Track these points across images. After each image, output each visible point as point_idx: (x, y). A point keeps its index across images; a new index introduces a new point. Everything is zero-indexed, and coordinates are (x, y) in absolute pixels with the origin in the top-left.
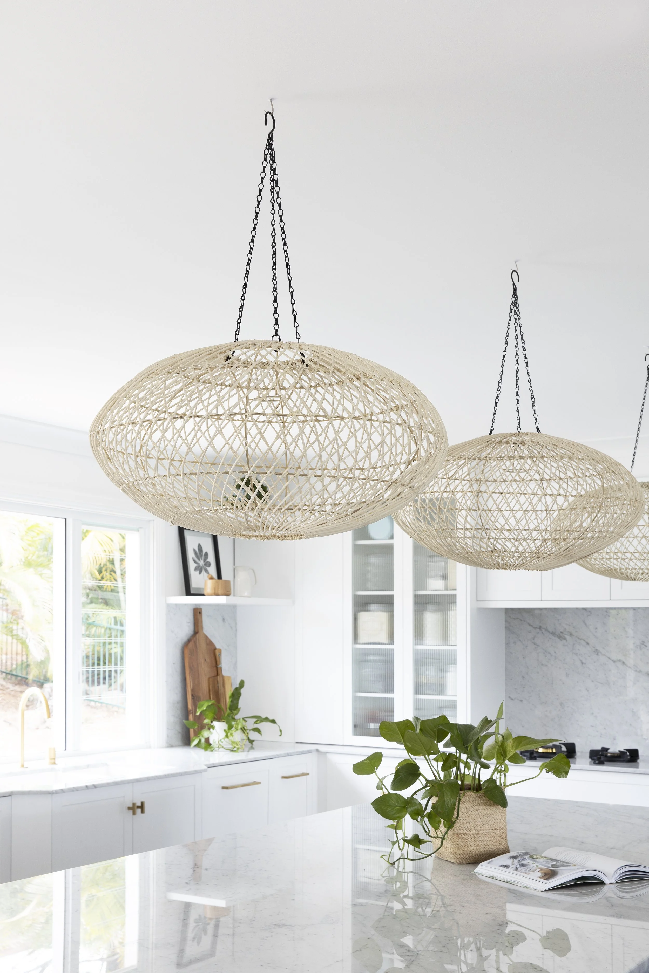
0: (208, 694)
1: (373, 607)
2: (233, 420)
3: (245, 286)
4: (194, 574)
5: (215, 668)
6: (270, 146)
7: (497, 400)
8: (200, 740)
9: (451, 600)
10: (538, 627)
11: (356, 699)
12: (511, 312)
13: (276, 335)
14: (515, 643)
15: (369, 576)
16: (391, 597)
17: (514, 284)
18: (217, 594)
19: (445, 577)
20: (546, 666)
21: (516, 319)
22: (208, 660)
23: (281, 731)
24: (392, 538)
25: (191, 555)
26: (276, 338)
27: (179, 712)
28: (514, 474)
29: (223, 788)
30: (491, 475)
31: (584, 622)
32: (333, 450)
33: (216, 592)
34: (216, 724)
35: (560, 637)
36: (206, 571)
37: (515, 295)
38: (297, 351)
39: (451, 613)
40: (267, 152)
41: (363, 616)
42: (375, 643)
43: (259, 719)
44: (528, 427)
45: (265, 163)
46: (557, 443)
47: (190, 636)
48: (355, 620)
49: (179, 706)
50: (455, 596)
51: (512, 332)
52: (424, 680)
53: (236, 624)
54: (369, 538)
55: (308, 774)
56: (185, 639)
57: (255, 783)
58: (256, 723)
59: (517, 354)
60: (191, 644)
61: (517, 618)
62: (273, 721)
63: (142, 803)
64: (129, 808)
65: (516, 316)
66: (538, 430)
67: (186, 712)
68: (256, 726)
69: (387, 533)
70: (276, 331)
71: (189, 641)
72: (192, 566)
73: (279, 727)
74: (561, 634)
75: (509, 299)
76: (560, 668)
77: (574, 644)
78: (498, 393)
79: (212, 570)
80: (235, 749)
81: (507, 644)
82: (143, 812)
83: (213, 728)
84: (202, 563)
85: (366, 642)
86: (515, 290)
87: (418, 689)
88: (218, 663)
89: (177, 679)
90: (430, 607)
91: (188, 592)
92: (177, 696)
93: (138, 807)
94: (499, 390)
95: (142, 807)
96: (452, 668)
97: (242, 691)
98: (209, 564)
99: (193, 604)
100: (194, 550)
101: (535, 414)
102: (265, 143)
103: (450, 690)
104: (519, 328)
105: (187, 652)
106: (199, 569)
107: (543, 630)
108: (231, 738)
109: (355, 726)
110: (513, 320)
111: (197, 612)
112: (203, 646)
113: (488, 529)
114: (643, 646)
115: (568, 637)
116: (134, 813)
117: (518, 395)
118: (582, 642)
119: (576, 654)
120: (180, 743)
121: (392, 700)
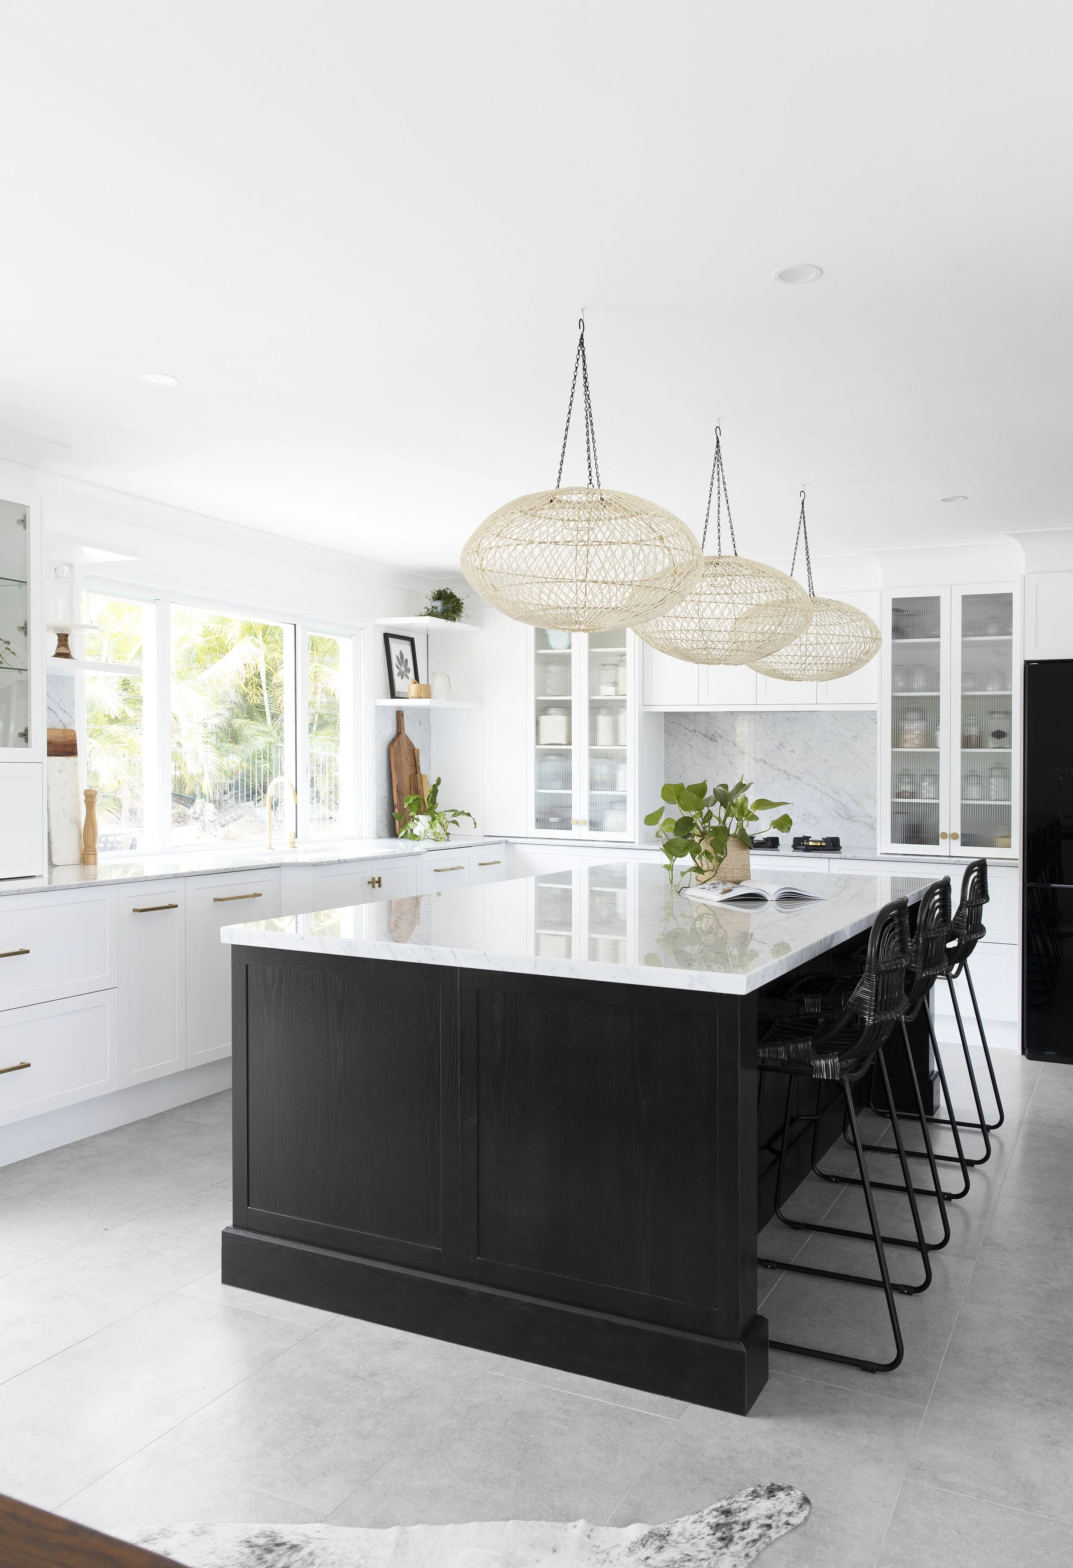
0: (410, 790)
1: (552, 711)
2: (568, 545)
3: (564, 446)
4: (397, 679)
5: (414, 767)
6: (581, 344)
7: (705, 530)
8: (407, 831)
9: (622, 704)
10: (693, 730)
11: (538, 796)
12: (715, 460)
13: (591, 483)
14: (673, 744)
15: (549, 682)
16: (570, 701)
17: (717, 438)
18: (420, 697)
19: (615, 684)
20: (700, 765)
21: (718, 465)
22: (409, 759)
23: (475, 823)
24: (570, 647)
25: (394, 661)
26: (590, 486)
27: (385, 807)
28: (725, 589)
29: (435, 871)
30: (708, 588)
31: (732, 725)
32: (611, 567)
33: (420, 695)
34: (420, 817)
35: (711, 739)
36: (407, 676)
37: (718, 446)
38: (598, 496)
39: (621, 717)
40: (579, 348)
41: (544, 719)
42: (557, 744)
43: (456, 813)
44: (728, 551)
45: (578, 356)
46: (751, 565)
47: (394, 736)
48: (537, 723)
49: (386, 800)
50: (625, 701)
51: (716, 475)
52: (598, 777)
53: (430, 726)
54: (550, 648)
55: (500, 862)
56: (390, 739)
57: (459, 868)
58: (454, 816)
59: (719, 493)
60: (396, 744)
61: (675, 722)
62: (469, 815)
63: (379, 878)
64: (369, 882)
65: (718, 463)
66: (736, 554)
67: (392, 806)
68: (454, 819)
69: (565, 642)
70: (591, 480)
71: (393, 741)
72: (395, 671)
73: (474, 819)
74: (712, 736)
75: (714, 449)
76: (711, 767)
77: (723, 746)
78: (706, 523)
79: (411, 675)
80: (439, 839)
81: (666, 745)
82: (380, 886)
83: (418, 820)
84: (403, 669)
85: (545, 743)
86: (718, 442)
87: (593, 785)
88: (417, 761)
89: (384, 775)
90: (603, 711)
91: (393, 695)
92: (384, 792)
93: (377, 882)
94: (731, 528)
95: (379, 882)
96: (622, 766)
97: (439, 787)
98: (408, 670)
99: (395, 707)
100: (397, 656)
101: (734, 541)
102: (578, 342)
103: (620, 786)
104: (721, 473)
105: (392, 751)
106: (402, 675)
107: (697, 733)
108: (434, 829)
109: (537, 820)
110: (716, 466)
111: (399, 715)
112: (405, 746)
113: (704, 631)
114: (782, 747)
115: (718, 739)
116: (373, 887)
117: (719, 526)
118: (730, 743)
119: (725, 754)
120: (386, 835)
121: (570, 795)
